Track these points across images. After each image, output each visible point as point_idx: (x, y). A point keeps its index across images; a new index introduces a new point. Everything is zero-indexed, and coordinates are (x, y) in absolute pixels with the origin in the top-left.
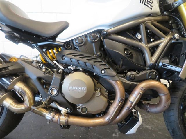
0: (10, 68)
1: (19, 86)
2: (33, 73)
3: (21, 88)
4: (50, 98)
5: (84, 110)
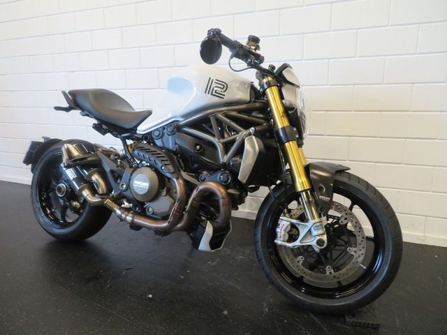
0: (89, 159)
1: (95, 178)
2: (108, 166)
3: (97, 180)
4: (120, 193)
5: (150, 210)
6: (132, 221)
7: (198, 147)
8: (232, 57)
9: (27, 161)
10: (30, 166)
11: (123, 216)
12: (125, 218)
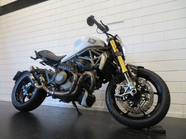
1: (41, 77)
5: (62, 88)
6: (54, 94)
7: (84, 63)
8: (98, 28)
9: (14, 79)
10: (15, 81)
11: (50, 92)
12: (51, 93)
